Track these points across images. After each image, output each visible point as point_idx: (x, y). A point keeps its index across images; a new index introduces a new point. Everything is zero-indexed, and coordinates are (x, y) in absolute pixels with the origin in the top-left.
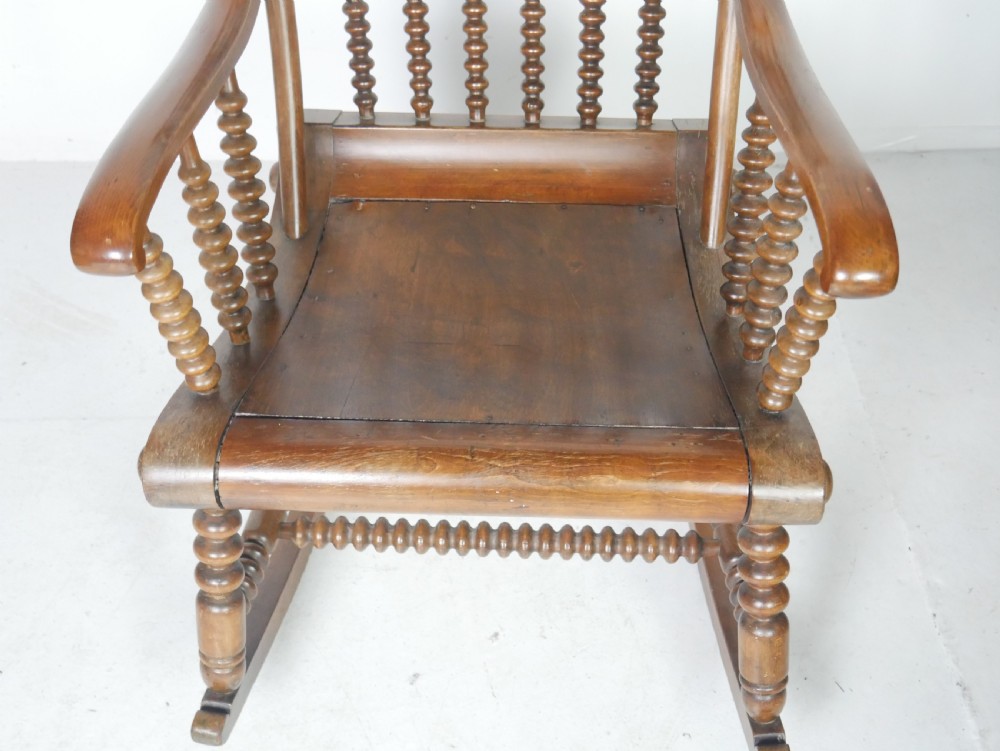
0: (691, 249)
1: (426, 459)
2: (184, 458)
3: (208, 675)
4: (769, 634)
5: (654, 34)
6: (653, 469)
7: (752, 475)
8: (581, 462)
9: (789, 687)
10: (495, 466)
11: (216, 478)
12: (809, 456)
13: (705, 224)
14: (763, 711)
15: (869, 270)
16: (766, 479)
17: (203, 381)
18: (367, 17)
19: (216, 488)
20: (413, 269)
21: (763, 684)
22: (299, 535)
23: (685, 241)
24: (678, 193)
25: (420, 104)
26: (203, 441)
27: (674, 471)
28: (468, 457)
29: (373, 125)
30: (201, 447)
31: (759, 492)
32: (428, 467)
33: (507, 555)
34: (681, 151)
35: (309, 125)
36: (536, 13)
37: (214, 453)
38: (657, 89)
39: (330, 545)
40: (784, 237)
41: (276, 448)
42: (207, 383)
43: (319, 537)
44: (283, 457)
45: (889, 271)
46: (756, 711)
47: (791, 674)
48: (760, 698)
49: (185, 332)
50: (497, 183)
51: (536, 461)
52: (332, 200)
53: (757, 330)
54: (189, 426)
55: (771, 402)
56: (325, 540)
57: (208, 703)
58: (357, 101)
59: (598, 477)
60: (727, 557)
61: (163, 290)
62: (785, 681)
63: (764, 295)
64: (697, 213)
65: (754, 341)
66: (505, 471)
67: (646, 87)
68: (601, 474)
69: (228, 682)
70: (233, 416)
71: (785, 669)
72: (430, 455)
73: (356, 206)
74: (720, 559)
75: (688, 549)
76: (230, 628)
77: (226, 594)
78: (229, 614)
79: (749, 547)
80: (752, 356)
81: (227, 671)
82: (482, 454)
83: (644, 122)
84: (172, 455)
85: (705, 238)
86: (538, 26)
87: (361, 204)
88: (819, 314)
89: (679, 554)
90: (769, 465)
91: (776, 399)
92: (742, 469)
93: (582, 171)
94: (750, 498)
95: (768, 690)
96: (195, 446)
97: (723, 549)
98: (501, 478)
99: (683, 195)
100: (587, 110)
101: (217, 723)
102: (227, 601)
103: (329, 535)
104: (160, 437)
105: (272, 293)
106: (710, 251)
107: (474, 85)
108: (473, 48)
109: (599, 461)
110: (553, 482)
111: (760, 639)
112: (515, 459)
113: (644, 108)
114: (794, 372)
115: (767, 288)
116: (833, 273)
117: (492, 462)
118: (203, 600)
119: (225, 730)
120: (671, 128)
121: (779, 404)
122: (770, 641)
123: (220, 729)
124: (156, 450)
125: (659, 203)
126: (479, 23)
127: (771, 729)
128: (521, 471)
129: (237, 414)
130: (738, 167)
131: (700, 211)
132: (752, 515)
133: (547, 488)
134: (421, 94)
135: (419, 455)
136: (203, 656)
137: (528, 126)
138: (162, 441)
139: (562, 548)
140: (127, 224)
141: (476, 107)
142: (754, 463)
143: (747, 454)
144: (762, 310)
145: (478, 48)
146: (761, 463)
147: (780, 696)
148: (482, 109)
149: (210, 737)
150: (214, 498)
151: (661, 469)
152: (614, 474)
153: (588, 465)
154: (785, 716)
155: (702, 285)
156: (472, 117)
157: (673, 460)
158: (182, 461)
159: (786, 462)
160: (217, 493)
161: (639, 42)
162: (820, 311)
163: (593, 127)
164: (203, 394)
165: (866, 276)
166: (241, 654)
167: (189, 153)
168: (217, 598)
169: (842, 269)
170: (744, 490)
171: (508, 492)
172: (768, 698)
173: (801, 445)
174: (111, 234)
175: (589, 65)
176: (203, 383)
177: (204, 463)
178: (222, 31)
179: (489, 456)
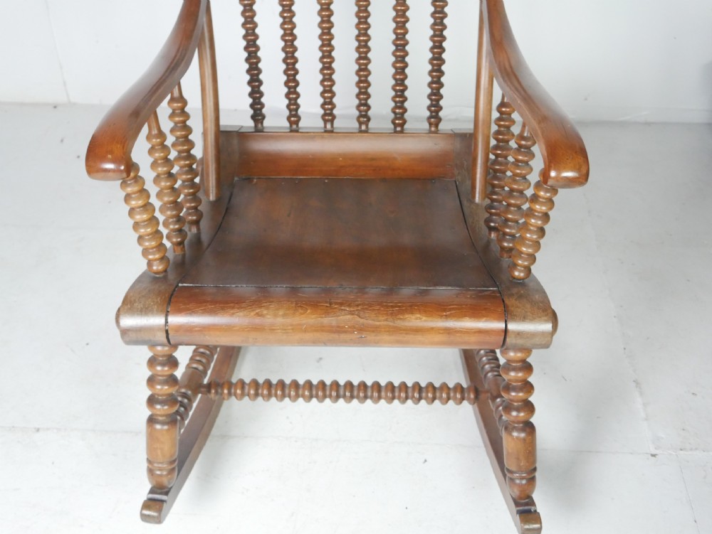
0: (465, 203)
1: (301, 306)
2: (146, 308)
3: (152, 475)
4: (523, 435)
5: (438, 74)
6: (445, 310)
7: (507, 315)
8: (399, 307)
9: (537, 474)
10: (345, 310)
11: (166, 322)
12: (542, 302)
13: (474, 187)
14: (521, 491)
15: (572, 170)
16: (515, 315)
17: (158, 266)
18: (260, 65)
19: (167, 328)
20: (289, 216)
21: (520, 471)
22: (213, 391)
23: (462, 199)
24: (456, 172)
25: (292, 119)
26: (159, 299)
27: (457, 311)
28: (328, 305)
29: (263, 132)
30: (157, 302)
31: (512, 326)
32: (302, 311)
33: (350, 402)
34: (458, 145)
35: (223, 132)
36: (365, 62)
37: (165, 305)
38: (441, 108)
39: (233, 398)
40: (521, 174)
41: (206, 302)
42: (161, 268)
43: (226, 391)
44: (210, 307)
45: (584, 171)
46: (516, 492)
47: (538, 465)
48: (518, 481)
49: (149, 230)
50: (342, 167)
51: (371, 307)
52: (236, 179)
53: (508, 237)
54: (149, 291)
55: (516, 273)
56: (230, 394)
57: (151, 496)
58: (253, 117)
59: (410, 316)
60: (494, 398)
61: (138, 199)
62: (535, 469)
63: (511, 213)
64: (468, 183)
65: (506, 244)
66: (351, 313)
67: (434, 107)
68: (412, 314)
69: (165, 481)
70: (177, 286)
71: (534, 461)
72: (303, 304)
73: (253, 181)
74: (490, 401)
75: (469, 394)
76: (169, 441)
77: (167, 416)
78: (168, 430)
79: (507, 374)
80: (505, 255)
81: (165, 473)
82: (336, 303)
83: (433, 129)
84: (139, 307)
85: (474, 197)
86: (366, 69)
87: (255, 180)
88: (544, 208)
89: (463, 399)
90: (517, 307)
91: (520, 271)
92: (501, 309)
93: (395, 159)
94: (506, 331)
95: (524, 475)
96: (153, 302)
97: (491, 394)
98: (349, 317)
99: (459, 173)
100: (397, 122)
101: (158, 507)
102: (167, 421)
103: (233, 391)
104: (131, 297)
105: (199, 229)
106: (477, 205)
107: (326, 106)
108: (326, 83)
109: (411, 306)
110: (382, 321)
111: (517, 438)
112: (358, 306)
113: (432, 120)
114: (530, 251)
115: (512, 208)
116: (549, 171)
117: (343, 308)
118: (151, 420)
119: (163, 512)
120: (451, 132)
121: (522, 275)
122: (524, 440)
123: (160, 510)
124: (130, 304)
125: (444, 177)
126: (330, 68)
127: (527, 504)
128: (362, 313)
129: (180, 285)
130: (493, 142)
131: (470, 183)
132: (508, 340)
133: (378, 323)
134: (293, 113)
135: (296, 304)
136: (149, 461)
137: (361, 131)
138: (132, 299)
139: (386, 395)
140: (121, 147)
141: (328, 120)
142: (508, 307)
143: (503, 301)
144: (510, 223)
145: (329, 83)
146: (513, 306)
147: (532, 480)
148: (332, 121)
149: (153, 517)
150: (165, 335)
151: (450, 310)
152: (420, 313)
153: (404, 308)
154: (536, 496)
155: (473, 223)
156: (325, 127)
157: (456, 305)
158: (145, 311)
159: (528, 306)
160: (167, 332)
161: (429, 79)
162: (544, 206)
163: (402, 132)
164: (158, 276)
165: (569, 174)
166: (174, 461)
167: (154, 124)
168: (160, 418)
169: (555, 169)
170: (502, 325)
171: (353, 328)
172: (524, 482)
173: (537, 297)
174: (111, 152)
175: (399, 93)
176: (158, 267)
177: (159, 312)
178: (176, 56)
179: (341, 304)
